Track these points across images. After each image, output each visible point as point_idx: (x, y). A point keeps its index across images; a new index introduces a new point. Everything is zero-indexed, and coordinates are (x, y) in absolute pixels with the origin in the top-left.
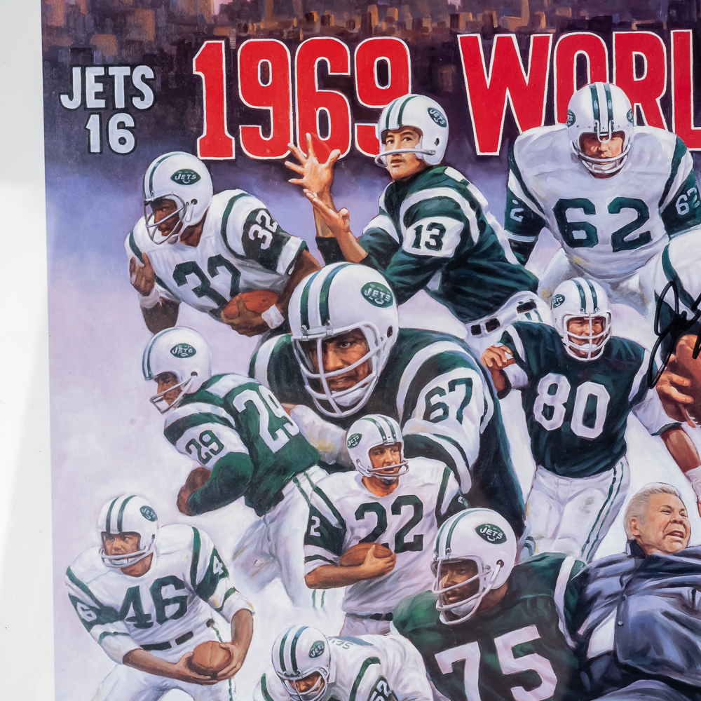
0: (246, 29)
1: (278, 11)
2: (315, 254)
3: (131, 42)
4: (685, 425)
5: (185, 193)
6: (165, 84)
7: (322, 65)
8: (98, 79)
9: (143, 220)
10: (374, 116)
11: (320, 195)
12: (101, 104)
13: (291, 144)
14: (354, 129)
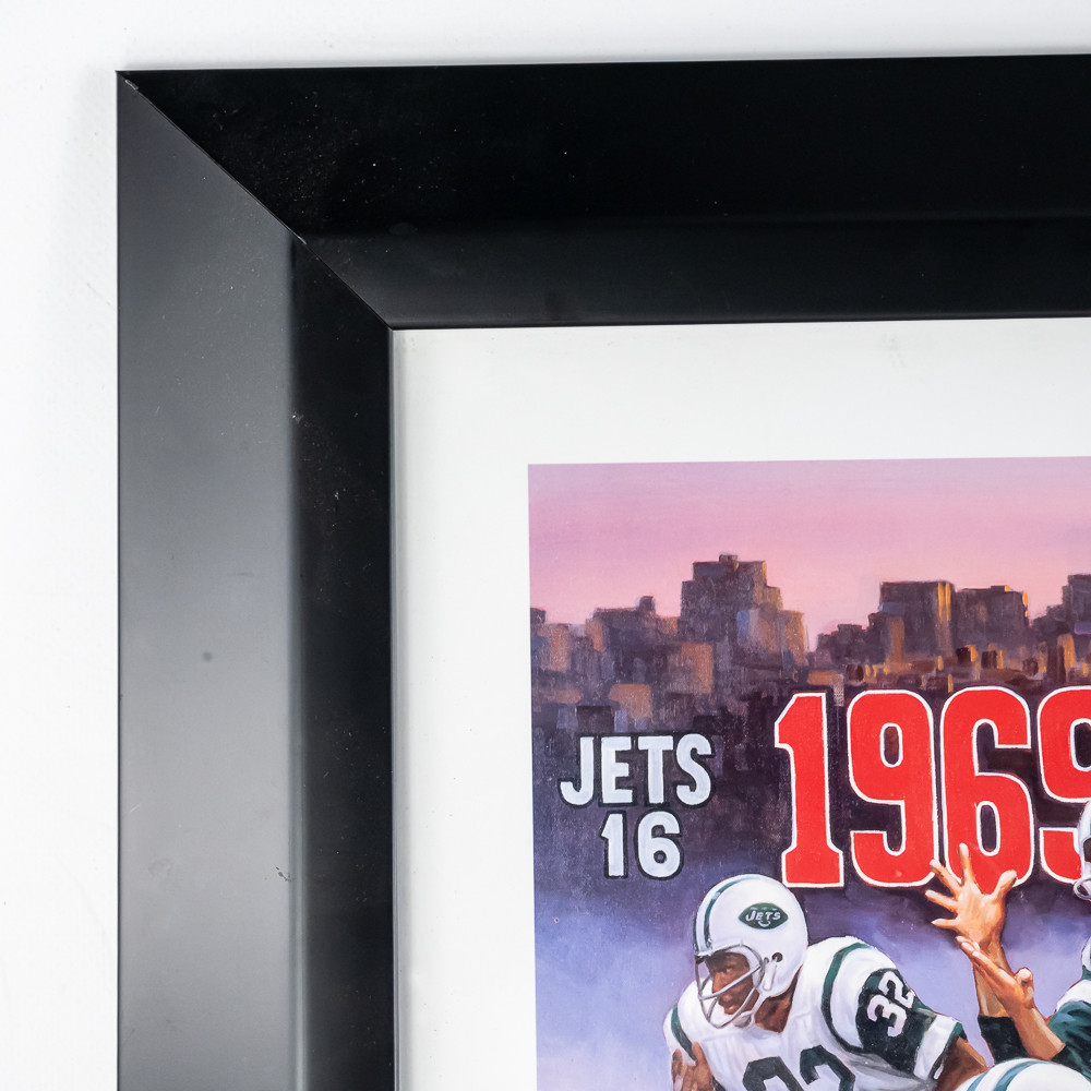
0: (860, 674)
1: (911, 645)
2: (978, 1045)
3: (676, 696)
5: (761, 942)
6: (729, 764)
7: (985, 732)
8: (621, 756)
9: (693, 987)
10: (1072, 815)
11: (984, 946)
12: (626, 796)
13: (935, 862)
14: (1039, 836)
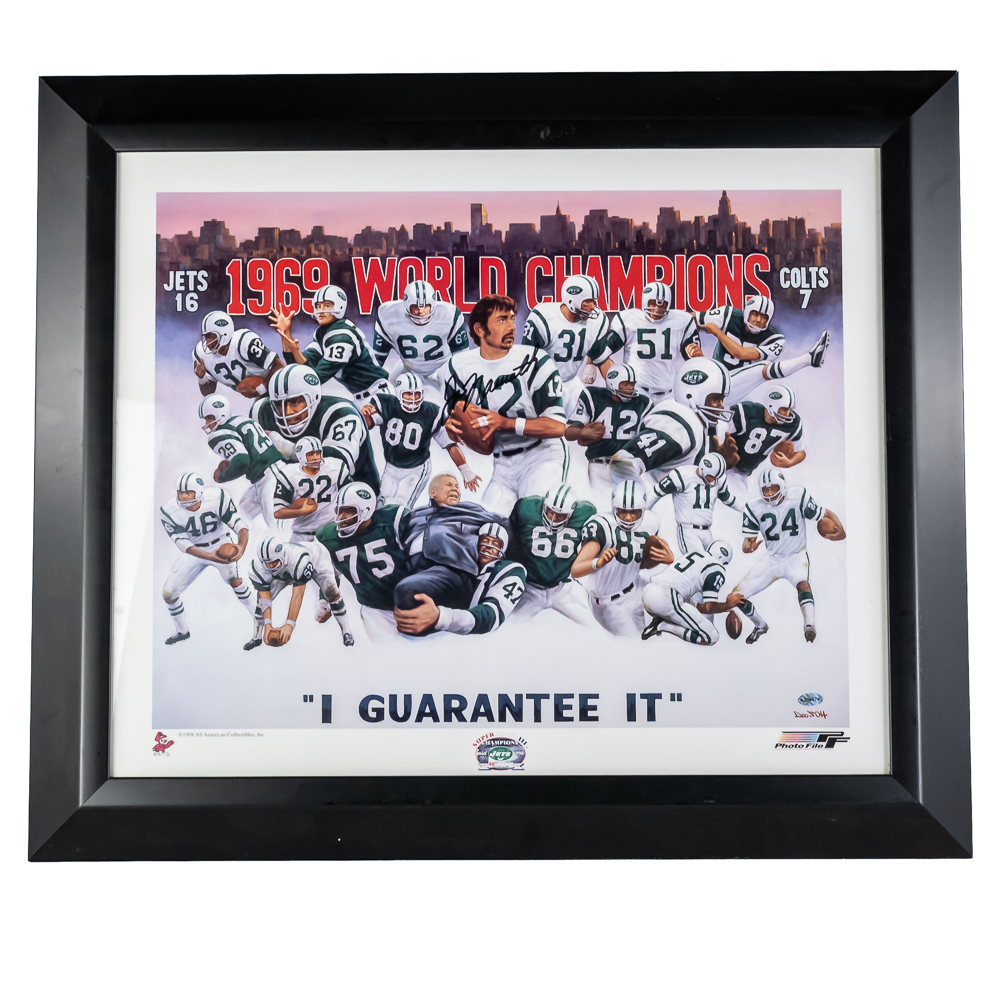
0: (252, 254)
1: (267, 246)
2: (282, 360)
3: (198, 260)
4: (458, 444)
5: (221, 330)
6: (213, 280)
7: (288, 271)
8: (181, 277)
9: (201, 343)
10: (312, 295)
11: (285, 332)
12: (183, 288)
13: (272, 308)
14: (302, 301)
